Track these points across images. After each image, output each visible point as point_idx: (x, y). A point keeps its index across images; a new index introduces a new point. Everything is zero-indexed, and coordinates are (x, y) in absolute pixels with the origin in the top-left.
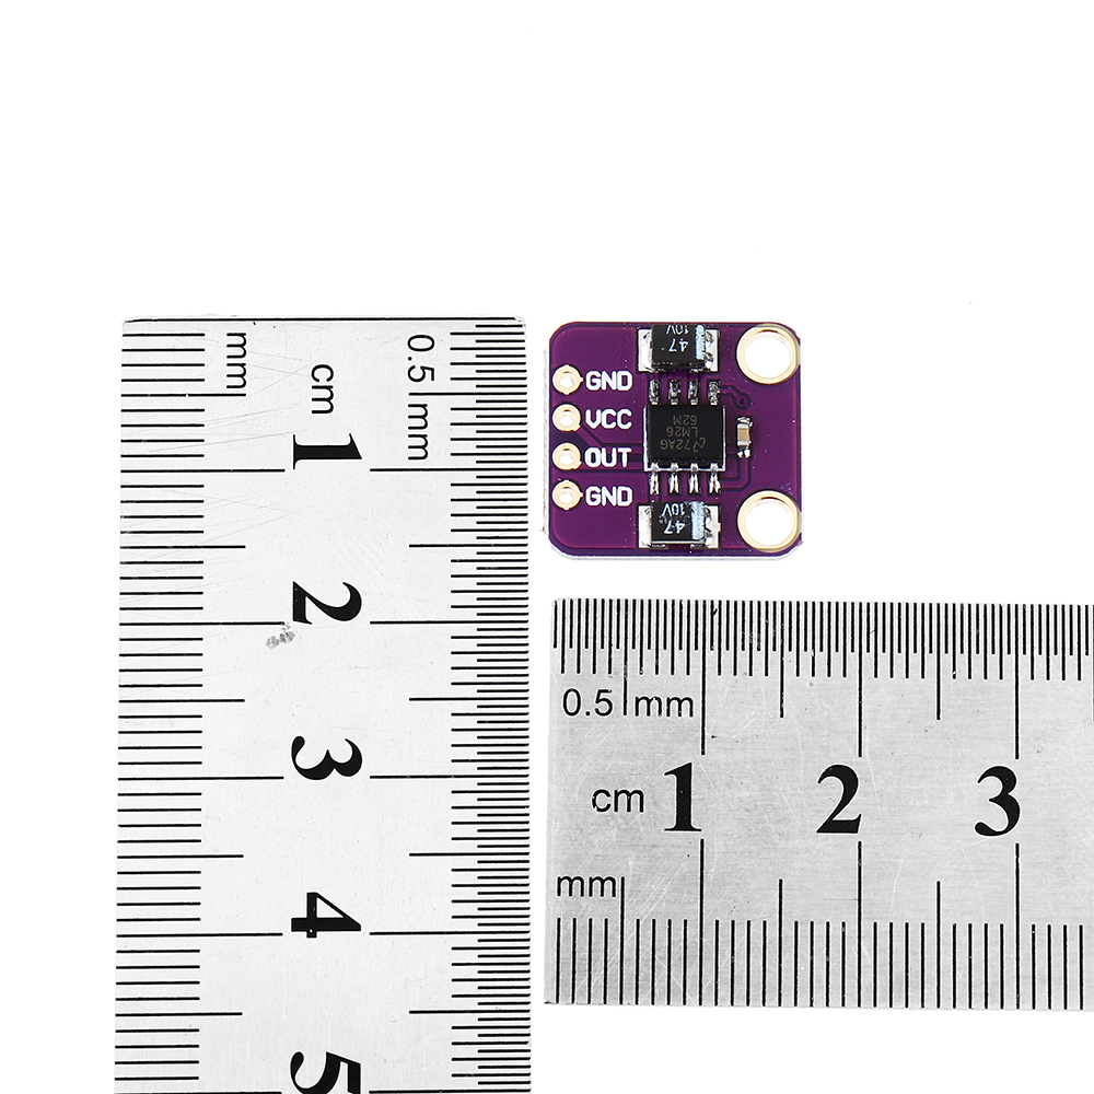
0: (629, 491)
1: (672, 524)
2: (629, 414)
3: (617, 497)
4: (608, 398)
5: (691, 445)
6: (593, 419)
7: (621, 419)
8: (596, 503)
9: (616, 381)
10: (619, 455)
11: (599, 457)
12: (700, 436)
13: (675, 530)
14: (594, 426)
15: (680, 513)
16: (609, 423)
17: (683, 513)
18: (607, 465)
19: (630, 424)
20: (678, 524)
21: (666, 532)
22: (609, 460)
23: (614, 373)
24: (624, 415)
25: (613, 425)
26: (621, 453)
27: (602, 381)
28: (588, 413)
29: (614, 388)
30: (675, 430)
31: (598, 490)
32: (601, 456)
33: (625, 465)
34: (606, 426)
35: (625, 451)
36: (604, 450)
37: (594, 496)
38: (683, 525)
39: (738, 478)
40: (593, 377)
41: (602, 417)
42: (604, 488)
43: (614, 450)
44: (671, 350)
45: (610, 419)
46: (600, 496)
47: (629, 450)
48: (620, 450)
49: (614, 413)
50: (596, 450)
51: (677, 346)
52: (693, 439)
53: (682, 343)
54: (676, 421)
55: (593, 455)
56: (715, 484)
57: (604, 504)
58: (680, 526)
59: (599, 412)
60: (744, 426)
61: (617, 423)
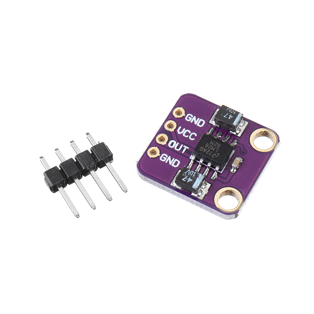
0: (179, 162)
1: (187, 178)
2: (196, 135)
3: (173, 162)
4: (191, 126)
5: (212, 154)
6: (181, 131)
7: (192, 136)
8: (163, 161)
9: (198, 122)
10: (183, 148)
11: (174, 145)
12: (218, 152)
13: (187, 180)
14: (179, 133)
15: (193, 175)
16: (186, 135)
17: (194, 176)
18: (176, 149)
19: (194, 139)
20: (189, 179)
21: (183, 179)
22: (178, 147)
23: (199, 119)
24: (193, 135)
25: (187, 136)
26: (184, 148)
27: (192, 119)
28: (180, 127)
29: (195, 124)
30: (209, 146)
31: (167, 156)
32: (176, 145)
33: (183, 152)
34: (184, 135)
35: (186, 147)
36: (178, 143)
37: (164, 157)
38: (191, 180)
39: (226, 178)
40: (190, 116)
41: (184, 131)
42: (170, 157)
43: (182, 145)
44: (224, 117)
45: (187, 134)
46: (166, 159)
47: (188, 148)
48: (184, 146)
49: (190, 132)
50: (175, 142)
51: (228, 116)
52: (214, 152)
53: (230, 116)
54: (211, 143)
55: (173, 143)
56: (215, 175)
57: (166, 162)
58: (190, 180)
59: (184, 129)
60: (238, 160)
61: (189, 136)
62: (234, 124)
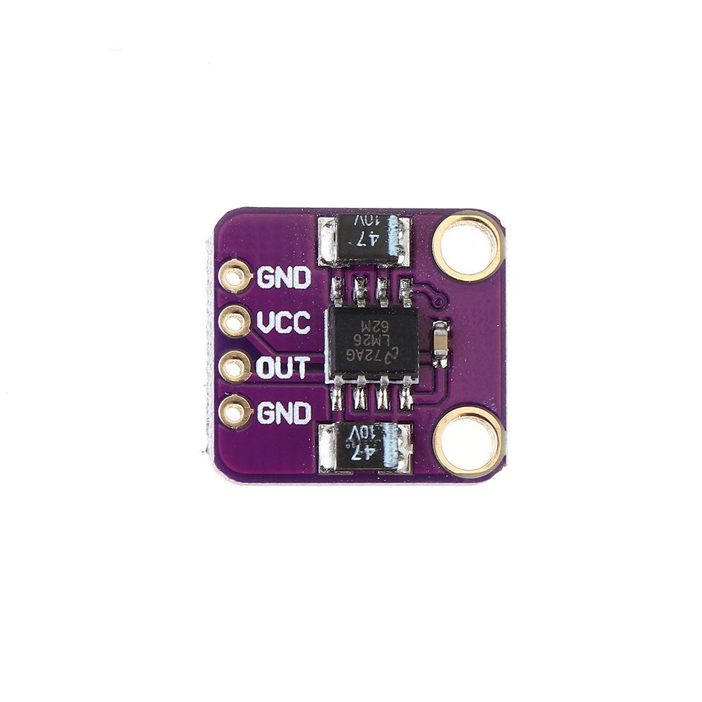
0: (308, 408)
1: (361, 449)
2: (308, 316)
3: (293, 414)
4: (283, 298)
5: (382, 356)
6: (266, 323)
7: (299, 323)
8: (269, 421)
9: (292, 278)
10: (296, 365)
11: (269, 366)
12: (392, 345)
13: (363, 456)
14: (266, 330)
15: (370, 436)
16: (284, 327)
17: (373, 436)
18: (282, 376)
19: (308, 329)
20: (367, 449)
21: (354, 458)
22: (284, 369)
23: (290, 269)
24: (302, 319)
25: (289, 330)
26: (299, 363)
27: (275, 277)
28: (260, 315)
29: (290, 286)
30: (364, 338)
31: (272, 407)
32: (275, 367)
33: (302, 377)
34: (281, 331)
35: (303, 360)
36: (278, 359)
37: (266, 413)
38: (373, 450)
39: (435, 390)
40: (266, 273)
41: (275, 319)
42: (278, 403)
43: (290, 359)
44: (359, 245)
45: (286, 322)
46: (273, 413)
47: (308, 359)
48: (297, 359)
49: (289, 315)
50: (268, 359)
51: (367, 240)
52: (384, 349)
53: (372, 236)
54: (365, 327)
55: (266, 365)
56: (407, 399)
57: (278, 422)
58: (370, 451)
59: (272, 314)
60: (441, 333)
61: (293, 327)
62: (391, 254)
